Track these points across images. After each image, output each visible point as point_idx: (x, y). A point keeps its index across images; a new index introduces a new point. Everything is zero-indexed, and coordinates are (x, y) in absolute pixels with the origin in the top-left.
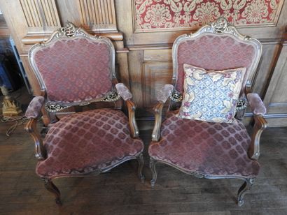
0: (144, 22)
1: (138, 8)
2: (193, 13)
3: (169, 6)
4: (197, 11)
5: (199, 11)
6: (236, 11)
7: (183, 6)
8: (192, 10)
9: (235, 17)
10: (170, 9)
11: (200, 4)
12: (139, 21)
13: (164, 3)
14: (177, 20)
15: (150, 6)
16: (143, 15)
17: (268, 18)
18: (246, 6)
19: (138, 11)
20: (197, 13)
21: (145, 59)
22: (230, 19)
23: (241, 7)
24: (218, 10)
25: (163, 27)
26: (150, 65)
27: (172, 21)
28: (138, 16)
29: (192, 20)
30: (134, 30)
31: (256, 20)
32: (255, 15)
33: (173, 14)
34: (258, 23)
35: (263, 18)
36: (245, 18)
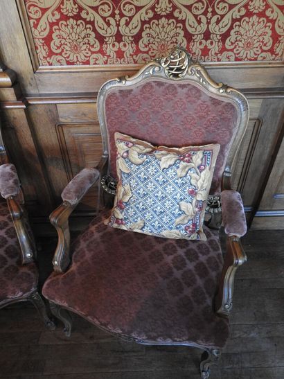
0: (51, 54)
1: (36, 26)
2: (137, 38)
3: (92, 23)
4: (144, 34)
5: (149, 35)
6: (215, 38)
7: (118, 25)
8: (136, 32)
9: (215, 48)
10: (94, 30)
11: (148, 22)
12: (42, 52)
13: (82, 19)
14: (110, 50)
15: (57, 24)
16: (48, 40)
17: (272, 51)
18: (231, 28)
19: (36, 32)
20: (145, 39)
21: (62, 120)
22: (205, 52)
23: (224, 30)
24: (182, 33)
25: (88, 63)
26: (72, 130)
27: (101, 51)
28: (39, 42)
29: (138, 51)
30: (35, 68)
31: (251, 54)
32: (248, 45)
33: (101, 39)
34: (256, 59)
35: (263, 51)
36: (232, 50)
